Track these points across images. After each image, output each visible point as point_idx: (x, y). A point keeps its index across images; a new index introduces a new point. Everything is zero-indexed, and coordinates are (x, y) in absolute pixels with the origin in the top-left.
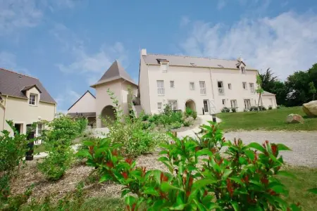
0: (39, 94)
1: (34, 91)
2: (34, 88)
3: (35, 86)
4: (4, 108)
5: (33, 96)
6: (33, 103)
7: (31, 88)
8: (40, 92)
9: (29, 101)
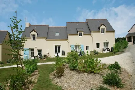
0: (105, 28)
1: (103, 27)
2: (103, 26)
3: (103, 24)
4: (92, 37)
5: (103, 29)
6: (103, 33)
7: (101, 25)
8: (106, 27)
9: (101, 32)
